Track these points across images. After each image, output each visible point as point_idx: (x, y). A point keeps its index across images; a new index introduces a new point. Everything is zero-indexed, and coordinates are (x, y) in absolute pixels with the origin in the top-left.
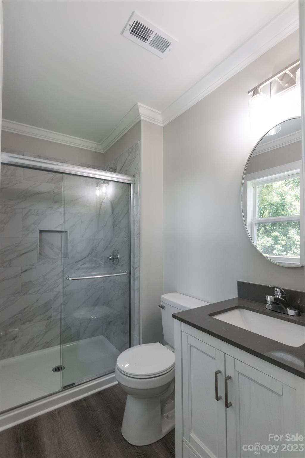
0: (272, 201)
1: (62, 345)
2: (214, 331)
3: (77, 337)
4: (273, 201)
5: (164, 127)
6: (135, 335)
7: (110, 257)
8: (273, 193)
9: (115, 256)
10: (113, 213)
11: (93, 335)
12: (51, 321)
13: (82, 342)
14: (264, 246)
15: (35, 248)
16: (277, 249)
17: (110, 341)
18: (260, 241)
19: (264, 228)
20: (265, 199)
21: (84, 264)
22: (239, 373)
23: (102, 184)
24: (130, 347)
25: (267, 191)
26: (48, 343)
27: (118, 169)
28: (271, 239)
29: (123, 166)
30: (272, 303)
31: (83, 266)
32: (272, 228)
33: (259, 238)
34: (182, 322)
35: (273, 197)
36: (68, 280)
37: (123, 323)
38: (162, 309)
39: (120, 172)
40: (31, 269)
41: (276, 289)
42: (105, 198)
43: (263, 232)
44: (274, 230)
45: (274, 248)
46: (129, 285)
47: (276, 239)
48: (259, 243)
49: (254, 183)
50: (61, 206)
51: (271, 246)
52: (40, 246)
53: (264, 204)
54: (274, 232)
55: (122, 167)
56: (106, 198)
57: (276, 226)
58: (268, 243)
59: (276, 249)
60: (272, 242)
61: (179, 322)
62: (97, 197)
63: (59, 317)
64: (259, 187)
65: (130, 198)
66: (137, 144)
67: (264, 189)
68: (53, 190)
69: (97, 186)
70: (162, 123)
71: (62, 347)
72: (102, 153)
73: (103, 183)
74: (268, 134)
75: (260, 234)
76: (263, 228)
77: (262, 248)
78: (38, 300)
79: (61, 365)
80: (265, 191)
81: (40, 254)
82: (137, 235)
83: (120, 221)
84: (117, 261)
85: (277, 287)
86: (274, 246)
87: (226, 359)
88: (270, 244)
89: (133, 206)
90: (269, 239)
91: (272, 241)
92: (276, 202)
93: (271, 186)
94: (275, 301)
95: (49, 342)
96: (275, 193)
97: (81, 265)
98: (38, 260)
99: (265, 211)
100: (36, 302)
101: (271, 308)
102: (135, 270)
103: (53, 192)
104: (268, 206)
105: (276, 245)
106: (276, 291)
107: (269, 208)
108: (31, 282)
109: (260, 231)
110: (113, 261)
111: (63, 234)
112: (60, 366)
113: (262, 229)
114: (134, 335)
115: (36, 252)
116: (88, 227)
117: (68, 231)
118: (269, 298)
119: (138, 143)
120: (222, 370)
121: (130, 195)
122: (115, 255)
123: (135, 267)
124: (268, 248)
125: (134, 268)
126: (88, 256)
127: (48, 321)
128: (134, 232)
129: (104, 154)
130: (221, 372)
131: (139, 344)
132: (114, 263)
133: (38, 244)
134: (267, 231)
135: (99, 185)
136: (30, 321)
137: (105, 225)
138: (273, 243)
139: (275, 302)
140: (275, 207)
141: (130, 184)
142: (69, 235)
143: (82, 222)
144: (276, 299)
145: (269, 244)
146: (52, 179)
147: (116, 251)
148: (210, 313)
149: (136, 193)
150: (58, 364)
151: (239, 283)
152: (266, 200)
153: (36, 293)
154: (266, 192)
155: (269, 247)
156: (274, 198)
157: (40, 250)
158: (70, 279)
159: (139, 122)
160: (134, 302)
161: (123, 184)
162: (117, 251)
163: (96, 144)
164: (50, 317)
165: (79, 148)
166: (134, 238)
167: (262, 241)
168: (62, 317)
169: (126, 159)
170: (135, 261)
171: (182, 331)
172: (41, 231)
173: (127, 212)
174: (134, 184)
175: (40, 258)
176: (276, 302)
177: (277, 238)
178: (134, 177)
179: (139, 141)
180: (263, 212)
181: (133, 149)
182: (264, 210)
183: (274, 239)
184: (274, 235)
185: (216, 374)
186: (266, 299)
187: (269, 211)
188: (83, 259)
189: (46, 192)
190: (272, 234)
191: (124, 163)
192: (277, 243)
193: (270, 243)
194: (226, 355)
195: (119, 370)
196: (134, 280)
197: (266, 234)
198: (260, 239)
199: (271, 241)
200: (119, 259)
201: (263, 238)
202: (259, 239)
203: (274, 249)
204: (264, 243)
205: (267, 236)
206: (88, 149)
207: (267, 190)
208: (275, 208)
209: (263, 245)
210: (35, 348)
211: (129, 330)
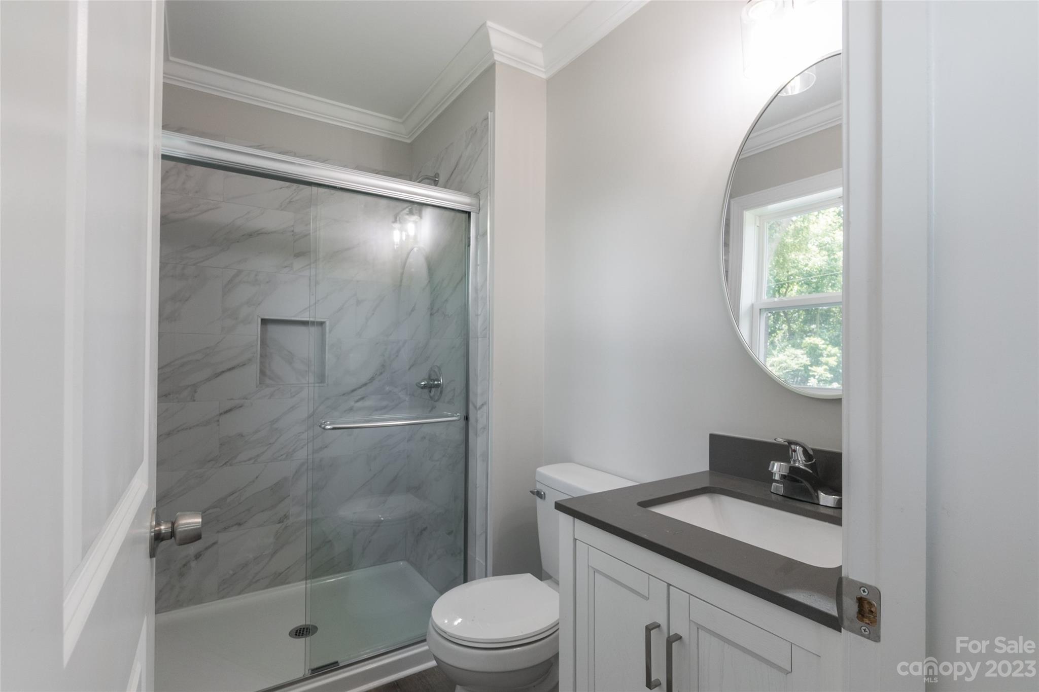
0: (806, 265)
1: (309, 581)
2: (645, 536)
3: (346, 564)
4: (810, 264)
5: (549, 81)
6: (477, 559)
7: (423, 383)
8: (809, 246)
9: (434, 380)
10: (429, 281)
11: (382, 559)
12: (286, 527)
13: (357, 575)
14: (787, 368)
15: (250, 360)
16: (817, 377)
17: (421, 573)
18: (778, 356)
19: (787, 327)
20: (790, 260)
21: (362, 399)
22: (699, 627)
23: (407, 217)
24: (465, 581)
25: (796, 241)
26: (280, 574)
27: (442, 179)
28: (802, 351)
29: (453, 172)
30: (783, 477)
31: (360, 404)
32: (807, 328)
33: (775, 349)
34: (576, 519)
35: (809, 257)
36: (324, 428)
37: (450, 533)
38: (539, 500)
39: (446, 186)
40: (241, 407)
41: (793, 448)
42: (412, 249)
43: (784, 337)
44: (810, 333)
45: (811, 373)
46: (463, 446)
47: (814, 354)
48: (775, 362)
49: (760, 216)
50: (308, 265)
51: (802, 368)
52: (261, 356)
53: (788, 272)
54: (809, 336)
55: (452, 174)
56: (415, 249)
57: (815, 324)
58: (795, 361)
59: (814, 376)
60: (806, 360)
61: (570, 518)
62: (395, 247)
63: (303, 518)
64: (776, 231)
65: (469, 246)
66: (485, 120)
67: (789, 237)
68: (293, 226)
69: (395, 221)
70: (544, 70)
71: (309, 585)
72: (406, 143)
73: (407, 214)
74: (787, 92)
75: (777, 342)
76: (785, 327)
77: (781, 373)
78: (257, 477)
79: (308, 623)
80: (792, 240)
81: (262, 373)
82: (484, 330)
83: (446, 301)
84: (438, 393)
85: (797, 444)
86: (810, 368)
87: (671, 596)
88: (801, 363)
89: (476, 265)
90: (799, 352)
91: (805, 356)
92: (816, 266)
93: (805, 230)
94: (788, 473)
95: (282, 572)
96: (814, 246)
97: (357, 401)
98: (257, 387)
99: (790, 289)
100: (254, 481)
101: (781, 491)
102: (479, 412)
103: (293, 231)
104: (797, 277)
105: (814, 367)
106: (795, 451)
107: (800, 281)
108: (241, 435)
109: (777, 334)
110: (430, 392)
111: (313, 330)
112: (305, 625)
113: (782, 329)
114: (475, 557)
115: (253, 370)
116: (373, 314)
117: (327, 324)
118: (777, 468)
119: (488, 118)
120: (662, 621)
121: (469, 238)
122: (433, 377)
123: (479, 404)
124: (795, 373)
125: (475, 407)
126: (372, 379)
127: (281, 524)
128: (477, 324)
129: (411, 144)
130: (659, 626)
131: (486, 576)
132: (431, 397)
133: (257, 351)
134: (794, 335)
135: (400, 218)
136: (240, 524)
137: (412, 311)
138: (808, 363)
139: (790, 475)
140: (815, 278)
141: (469, 213)
142: (330, 332)
143: (359, 302)
144: (794, 470)
145: (798, 364)
146: (290, 202)
147: (436, 370)
148: (640, 500)
149: (481, 235)
150: (300, 621)
151: (713, 438)
152: (794, 263)
153: (253, 461)
154: (794, 245)
155: (798, 370)
156: (813, 258)
157: (262, 363)
158: (329, 427)
159: (491, 69)
160: (476, 485)
161: (452, 214)
162: (439, 368)
163: (393, 121)
164: (286, 517)
165: (353, 129)
166: (478, 338)
167: (781, 357)
168: (310, 517)
169: (460, 157)
170: (479, 391)
171: (575, 540)
172: (264, 322)
173: (462, 279)
174: (479, 213)
175: (261, 382)
176: (793, 476)
177: (818, 350)
178: (479, 196)
179: (489, 113)
180: (785, 290)
181: (476, 131)
182: (789, 286)
183: (810, 353)
184: (811, 343)
185: (649, 629)
186: (770, 469)
187: (799, 288)
188: (360, 388)
189: (275, 232)
190: (804, 341)
191: (456, 166)
192: (817, 363)
193: (801, 361)
194: (671, 587)
195: (437, 629)
196: (476, 434)
197: (791, 342)
198: (778, 352)
199: (802, 356)
200: (443, 387)
201: (783, 349)
202: (775, 352)
203: (810, 376)
204: (785, 362)
205: (793, 346)
206: (371, 132)
207: (796, 239)
208: (814, 282)
209: (784, 365)
210: (252, 585)
211: (463, 548)
